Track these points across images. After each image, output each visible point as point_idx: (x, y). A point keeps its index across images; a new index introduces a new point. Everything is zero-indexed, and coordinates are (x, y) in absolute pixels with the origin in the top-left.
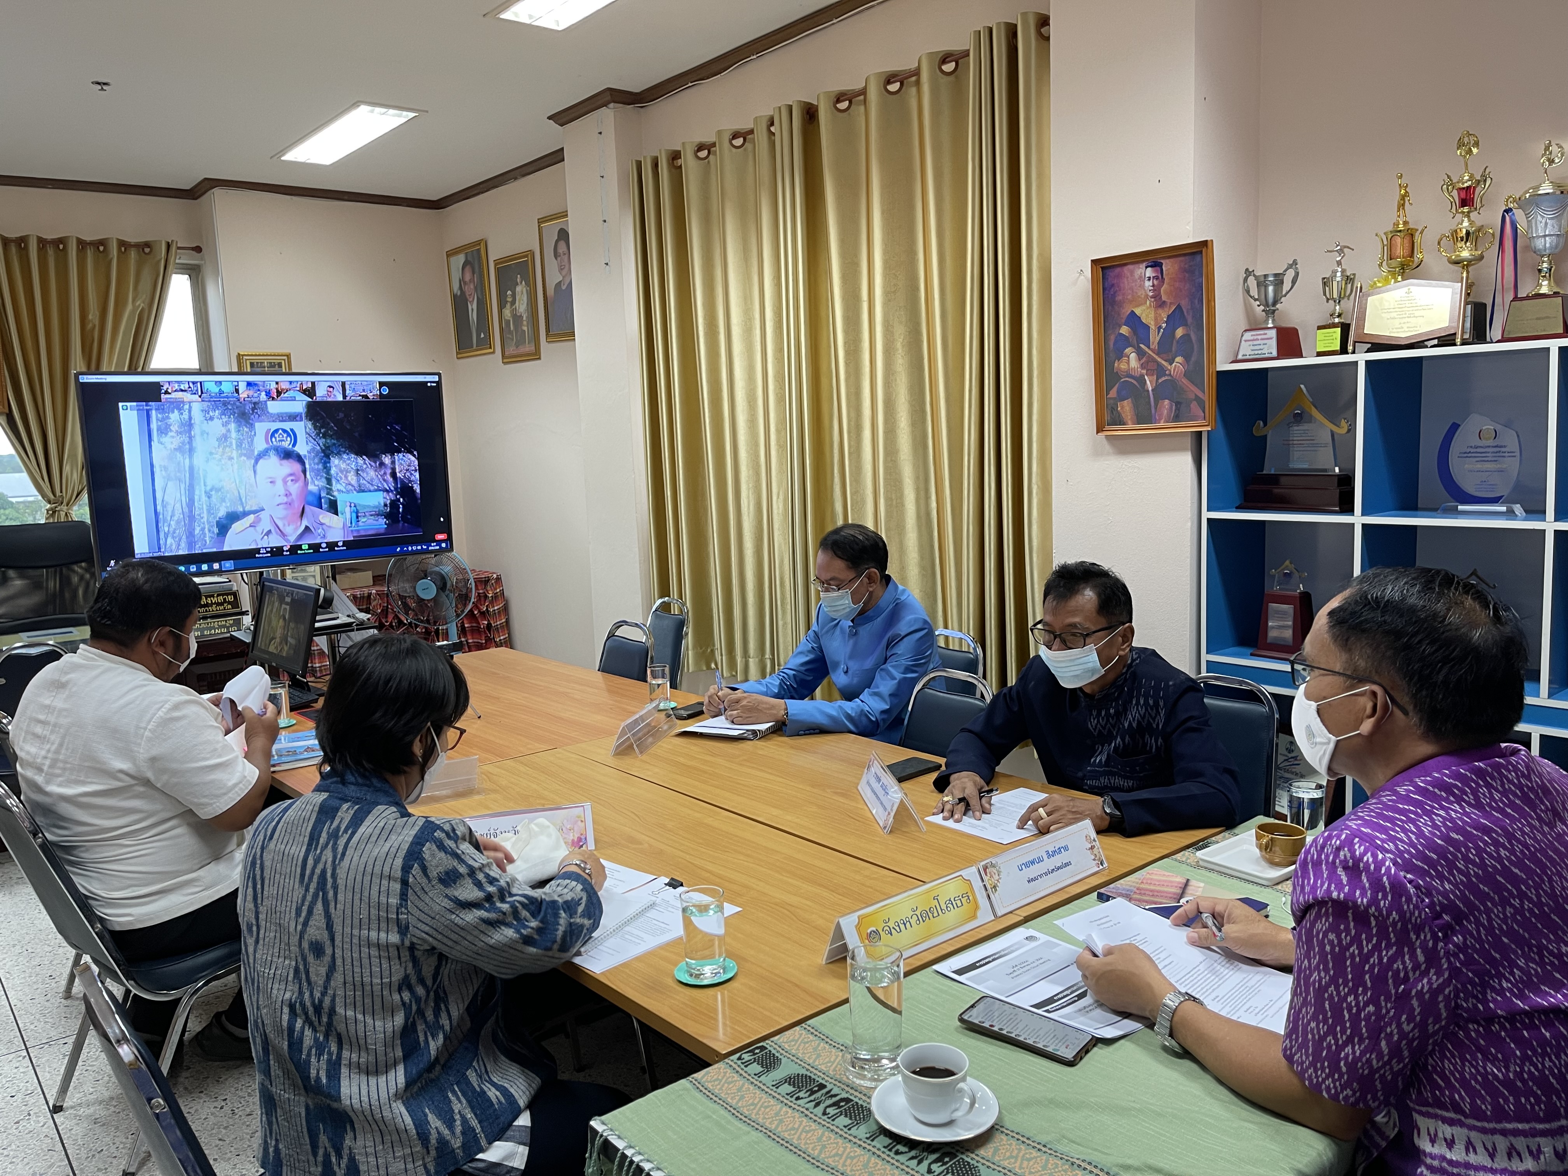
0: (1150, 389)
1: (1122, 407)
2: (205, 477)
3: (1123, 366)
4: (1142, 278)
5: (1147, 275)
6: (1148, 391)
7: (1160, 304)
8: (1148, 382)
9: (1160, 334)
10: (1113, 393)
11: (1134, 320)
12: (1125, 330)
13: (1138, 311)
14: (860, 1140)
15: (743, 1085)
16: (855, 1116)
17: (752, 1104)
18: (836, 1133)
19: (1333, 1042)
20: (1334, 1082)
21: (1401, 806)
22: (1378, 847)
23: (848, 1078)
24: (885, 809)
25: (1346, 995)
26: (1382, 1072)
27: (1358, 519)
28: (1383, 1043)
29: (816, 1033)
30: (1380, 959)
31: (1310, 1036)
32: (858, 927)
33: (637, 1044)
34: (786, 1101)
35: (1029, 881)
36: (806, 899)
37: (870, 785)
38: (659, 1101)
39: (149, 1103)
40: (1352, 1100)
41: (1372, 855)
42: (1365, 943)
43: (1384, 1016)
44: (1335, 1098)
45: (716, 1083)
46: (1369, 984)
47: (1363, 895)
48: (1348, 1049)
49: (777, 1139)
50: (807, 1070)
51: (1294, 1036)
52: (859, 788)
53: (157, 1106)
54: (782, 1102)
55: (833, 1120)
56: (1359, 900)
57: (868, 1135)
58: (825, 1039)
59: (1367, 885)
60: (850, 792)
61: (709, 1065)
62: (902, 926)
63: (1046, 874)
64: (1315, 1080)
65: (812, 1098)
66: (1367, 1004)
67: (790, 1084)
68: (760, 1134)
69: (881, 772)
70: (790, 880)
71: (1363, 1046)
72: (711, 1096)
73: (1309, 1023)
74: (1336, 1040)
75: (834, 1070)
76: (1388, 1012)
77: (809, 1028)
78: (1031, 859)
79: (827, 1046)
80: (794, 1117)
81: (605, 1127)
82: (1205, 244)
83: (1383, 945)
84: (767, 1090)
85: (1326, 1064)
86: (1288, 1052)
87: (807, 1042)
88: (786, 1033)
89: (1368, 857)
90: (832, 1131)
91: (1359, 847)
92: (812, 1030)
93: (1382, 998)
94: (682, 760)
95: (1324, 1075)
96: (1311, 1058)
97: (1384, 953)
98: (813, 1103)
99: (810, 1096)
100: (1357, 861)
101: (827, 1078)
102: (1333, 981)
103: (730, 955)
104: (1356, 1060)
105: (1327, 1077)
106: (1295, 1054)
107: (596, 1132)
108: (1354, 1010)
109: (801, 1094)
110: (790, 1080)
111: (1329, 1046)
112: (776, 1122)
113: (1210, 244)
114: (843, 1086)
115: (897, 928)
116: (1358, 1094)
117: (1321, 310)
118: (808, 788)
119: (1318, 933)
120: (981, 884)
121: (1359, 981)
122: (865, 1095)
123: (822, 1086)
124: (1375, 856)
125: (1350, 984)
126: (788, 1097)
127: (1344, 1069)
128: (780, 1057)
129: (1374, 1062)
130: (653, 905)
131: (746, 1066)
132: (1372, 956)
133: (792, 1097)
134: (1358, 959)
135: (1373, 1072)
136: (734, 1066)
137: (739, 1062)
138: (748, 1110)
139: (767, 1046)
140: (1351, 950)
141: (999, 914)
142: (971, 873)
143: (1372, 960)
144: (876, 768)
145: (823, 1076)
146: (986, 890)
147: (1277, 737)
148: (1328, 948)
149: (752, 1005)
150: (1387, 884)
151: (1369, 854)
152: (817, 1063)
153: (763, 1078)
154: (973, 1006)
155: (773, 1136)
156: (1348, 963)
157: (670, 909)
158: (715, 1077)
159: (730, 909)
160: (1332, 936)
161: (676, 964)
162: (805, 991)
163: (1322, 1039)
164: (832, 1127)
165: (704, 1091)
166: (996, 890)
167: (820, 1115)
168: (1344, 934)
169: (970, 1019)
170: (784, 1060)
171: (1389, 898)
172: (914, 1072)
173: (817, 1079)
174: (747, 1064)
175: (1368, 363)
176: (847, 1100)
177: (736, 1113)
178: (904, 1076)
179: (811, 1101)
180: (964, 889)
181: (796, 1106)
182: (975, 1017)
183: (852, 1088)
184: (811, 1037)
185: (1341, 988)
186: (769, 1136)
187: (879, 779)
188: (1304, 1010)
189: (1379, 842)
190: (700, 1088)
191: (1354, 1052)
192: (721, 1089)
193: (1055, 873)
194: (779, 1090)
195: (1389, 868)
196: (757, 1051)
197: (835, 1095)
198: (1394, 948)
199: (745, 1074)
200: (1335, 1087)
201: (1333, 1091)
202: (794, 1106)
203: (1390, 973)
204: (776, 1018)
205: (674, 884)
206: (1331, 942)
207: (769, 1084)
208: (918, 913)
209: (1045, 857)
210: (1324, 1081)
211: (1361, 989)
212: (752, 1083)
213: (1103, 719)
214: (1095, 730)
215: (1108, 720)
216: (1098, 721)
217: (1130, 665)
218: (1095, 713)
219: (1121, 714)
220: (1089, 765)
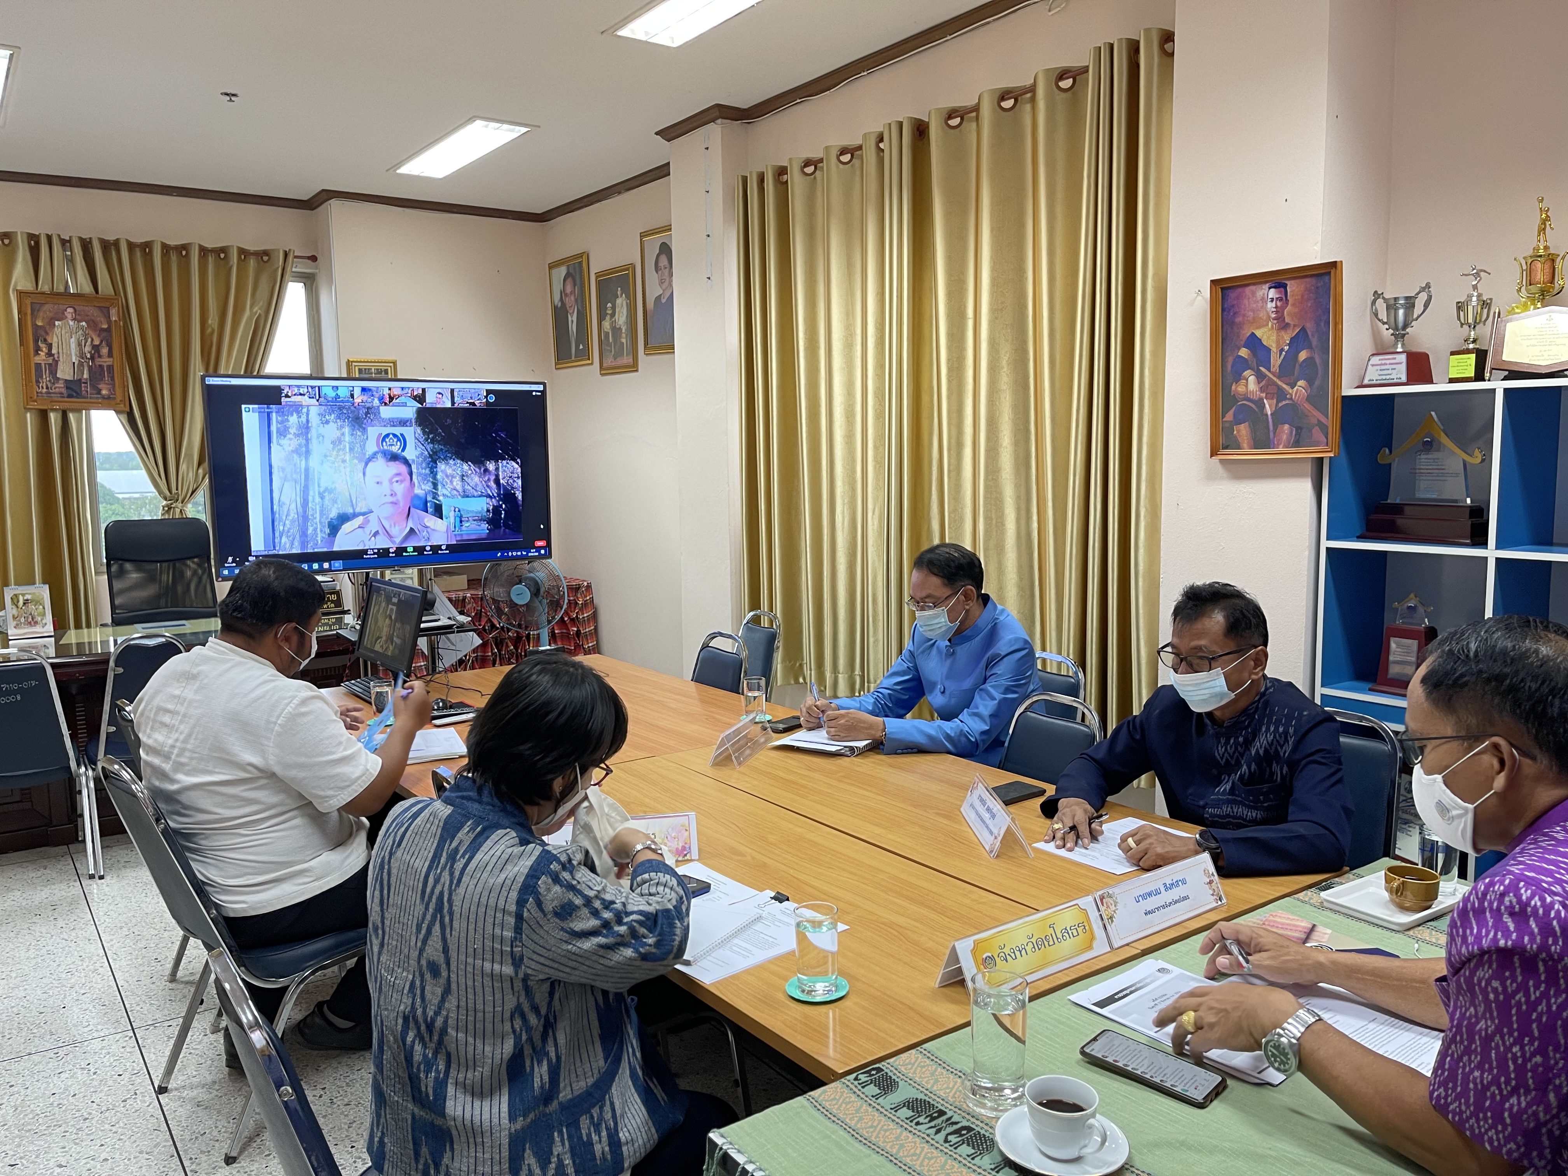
0: (1269, 413)
1: (1238, 431)
2: (320, 478)
3: (1241, 389)
4: (1264, 300)
6: (1267, 415)
7: (1282, 325)
8: (1267, 406)
9: (1282, 357)
10: (1229, 416)
11: (1254, 343)
12: (1244, 352)
13: (1259, 333)
14: (984, 1170)
15: (861, 1106)
16: (978, 1146)
17: (872, 1127)
18: (960, 1162)
19: (1497, 1092)
20: (1497, 1133)
22: (1545, 890)
23: (968, 1106)
24: (991, 833)
25: (1512, 1045)
26: (1549, 1126)
27: (1491, 553)
28: (1552, 1096)
29: (932, 1057)
30: (1549, 1006)
31: (1471, 1086)
32: (974, 952)
33: (730, 1056)
34: (905, 1126)
35: (1146, 914)
36: (915, 920)
37: (974, 808)
38: (778, 1117)
39: (278, 1091)
40: (1515, 1155)
41: (1540, 899)
42: (1532, 990)
43: (1552, 1069)
44: (1497, 1150)
45: (834, 1102)
46: (1536, 1033)
47: (1532, 940)
48: (1514, 1100)
49: (900, 1164)
50: (926, 1095)
51: (1451, 1085)
52: (962, 810)
53: (285, 1095)
54: (902, 1126)
55: (956, 1148)
56: (1529, 946)
57: (993, 1166)
58: (942, 1064)
59: (1536, 930)
60: (953, 814)
61: (823, 1084)
62: (1018, 953)
63: (1163, 907)
64: (1477, 1131)
65: (932, 1124)
66: (1533, 1055)
67: (908, 1108)
68: (882, 1158)
69: (986, 796)
70: (896, 900)
71: (1529, 1098)
72: (829, 1115)
73: (1472, 1071)
74: (1501, 1091)
75: (954, 1097)
76: (1557, 1063)
77: (925, 1052)
78: (1148, 890)
79: (944, 1072)
80: (915, 1143)
81: (725, 1141)
82: (1334, 264)
83: (1552, 993)
84: (885, 1113)
85: (1489, 1114)
86: (1443, 1101)
87: (924, 1066)
88: (902, 1055)
89: (1536, 901)
90: (955, 1159)
91: (1526, 891)
92: (929, 1055)
93: (1551, 1048)
94: (781, 774)
95: (1486, 1126)
96: (1472, 1108)
97: (1553, 1000)
98: (934, 1130)
99: (930, 1121)
100: (1526, 905)
101: (946, 1105)
103: (842, 973)
104: (1522, 1112)
105: (1490, 1129)
106: (1451, 1103)
107: (716, 1145)
108: (1520, 1061)
109: (921, 1120)
110: (909, 1104)
111: (1493, 1095)
112: (897, 1147)
113: (1339, 265)
114: (963, 1114)
115: (1013, 955)
116: (1522, 1149)
117: (1457, 334)
118: (909, 808)
119: (1480, 981)
120: (1097, 914)
121: (1525, 1031)
122: (987, 1124)
123: (942, 1113)
124: (1542, 899)
125: (1516, 1034)
126: (908, 1122)
127: (1508, 1121)
128: (897, 1080)
129: (1541, 1115)
130: (759, 918)
131: (863, 1087)
132: (1540, 1004)
133: (911, 1121)
134: (1524, 1007)
135: (1539, 1125)
136: (851, 1086)
137: (856, 1083)
138: (867, 1132)
139: (884, 1068)
140: (1517, 998)
141: (1116, 946)
142: (1087, 902)
143: (1540, 1008)
144: (981, 790)
145: (942, 1102)
146: (1102, 919)
147: (1400, 777)
148: (1492, 996)
149: (866, 1026)
150: (1557, 928)
151: (1537, 898)
152: (935, 1088)
153: (880, 1100)
154: (1095, 1039)
155: (895, 1161)
156: (1514, 1011)
157: (776, 923)
158: (832, 1096)
159: (841, 927)
160: (1495, 984)
161: (786, 979)
162: (919, 1014)
163: (1486, 1088)
164: (955, 1156)
165: (822, 1109)
166: (1112, 921)
167: (942, 1142)
168: (1509, 982)
169: (1092, 1053)
170: (901, 1083)
171: (1560, 943)
172: (1041, 1104)
173: (936, 1105)
174: (864, 1085)
175: (1506, 390)
176: (969, 1129)
177: (854, 1134)
178: (1030, 1107)
179: (932, 1127)
180: (1081, 918)
181: (916, 1132)
182: (1096, 1050)
183: (973, 1117)
184: (928, 1062)
185: (1506, 1037)
186: (891, 1161)
187: (983, 802)
189: (1544, 885)
190: (817, 1106)
191: (1519, 1103)
192: (838, 1109)
193: (1172, 906)
194: (898, 1114)
195: (1558, 911)
196: (873, 1072)
197: (956, 1123)
199: (862, 1096)
200: (1498, 1140)
201: (1496, 1144)
202: (914, 1131)
203: (1559, 1022)
204: (892, 1040)
205: (780, 898)
206: (1495, 990)
207: (888, 1107)
208: (1034, 940)
209: (1163, 889)
210: (1487, 1131)
211: (1527, 1039)
212: (870, 1105)
213: (1231, 747)
214: (1222, 758)
215: (1236, 748)
216: (1226, 749)
217: (1263, 694)
218: (1223, 741)
219: (1248, 743)
220: (1213, 794)
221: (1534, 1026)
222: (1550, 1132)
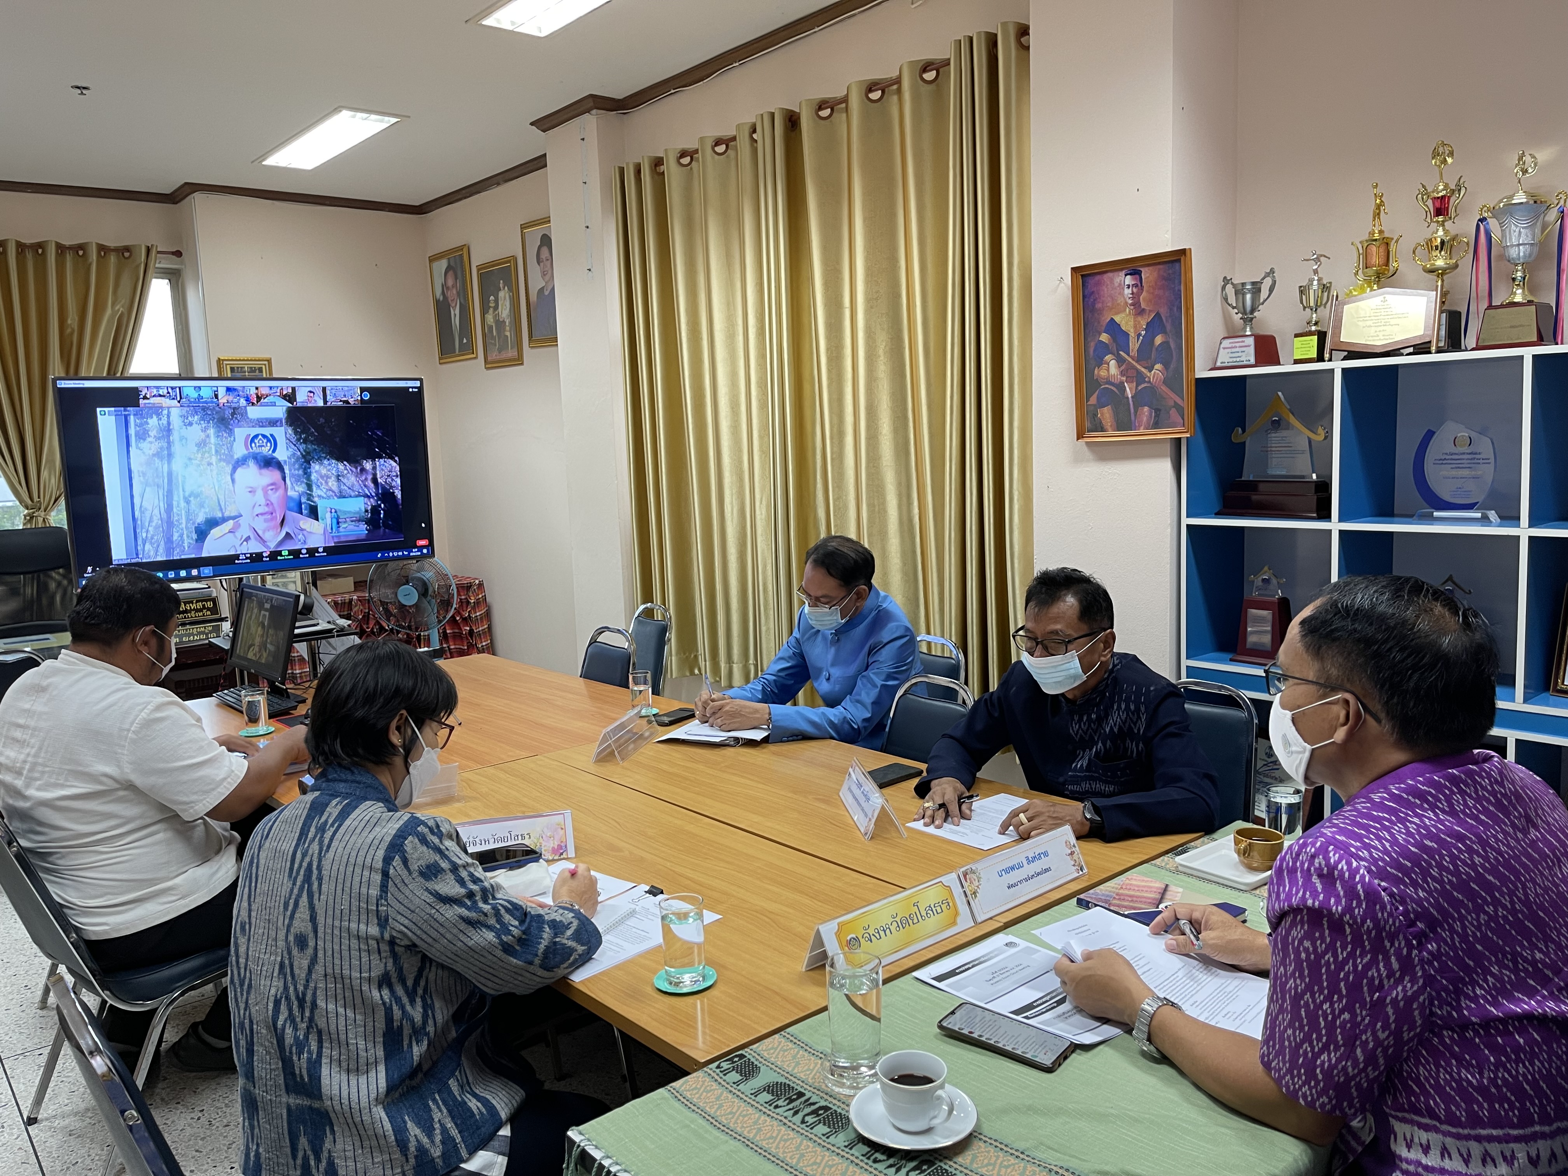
0: (1130, 396)
1: (1102, 414)
2: (184, 483)
3: (1103, 373)
4: (1121, 286)
5: (1127, 283)
6: (1128, 398)
7: (1139, 311)
8: (1128, 389)
9: (1140, 341)
10: (1093, 400)
11: (1113, 328)
12: (1104, 337)
13: (1117, 319)
14: (838, 1148)
15: (722, 1093)
16: (834, 1124)
17: (731, 1113)
18: (815, 1142)
19: (1309, 1049)
20: (1310, 1089)
21: (1375, 813)
22: (1353, 855)
23: (827, 1086)
24: (866, 815)
25: (1322, 1003)
26: (1358, 1079)
27: (1335, 526)
28: (1359, 1051)
29: (796, 1041)
30: (1355, 966)
31: (1287, 1043)
32: (838, 934)
33: (618, 1052)
34: (764, 1110)
35: (1009, 888)
36: (787, 906)
37: (851, 792)
38: (637, 1110)
39: (123, 1116)
40: (1328, 1107)
41: (1346, 863)
42: (1339, 950)
43: (1360, 1024)
44: (1311, 1105)
45: (695, 1092)
46: (1344, 992)
47: (1338, 903)
48: (1325, 1057)
49: (756, 1148)
50: (786, 1078)
51: (1271, 1043)
52: (841, 794)
53: (130, 1118)
54: (760, 1111)
55: (812, 1129)
56: (1334, 908)
57: (846, 1144)
58: (805, 1047)
59: (1342, 893)
60: (831, 798)
61: (686, 1074)
62: (882, 933)
63: (1026, 880)
64: (1292, 1087)
65: (791, 1106)
66: (1342, 1012)
67: (768, 1093)
68: (738, 1144)
69: (862, 779)
70: (770, 887)
71: (1338, 1054)
72: (689, 1104)
73: (1285, 1030)
74: (1313, 1048)
75: (813, 1078)
76: (1363, 1019)
77: (788, 1036)
78: (1010, 865)
79: (806, 1054)
80: (772, 1126)
81: (583, 1138)
82: (1183, 252)
83: (1358, 953)
84: (745, 1098)
85: (1303, 1071)
86: (1266, 1059)
87: (787, 1050)
88: (765, 1041)
89: (1343, 865)
90: (810, 1139)
91: (1334, 855)
92: (792, 1038)
93: (1357, 1005)
94: (664, 767)
95: (1300, 1082)
96: (1287, 1065)
97: (1359, 960)
98: (792, 1112)
99: (788, 1104)
100: (1332, 868)
101: (805, 1086)
102: (1309, 988)
103: (710, 963)
104: (1332, 1067)
105: (1304, 1084)
106: (1273, 1061)
107: (573, 1142)
108: (1330, 1017)
109: (780, 1103)
110: (769, 1088)
111: (1306, 1052)
112: (754, 1131)
113: (1188, 253)
114: (822, 1094)
115: (877, 935)
116: (1334, 1102)
117: (1299, 318)
118: (790, 795)
119: (1293, 941)
120: (961, 891)
121: (1334, 989)
122: (843, 1103)
123: (801, 1095)
124: (1349, 864)
125: (1326, 992)
126: (767, 1105)
127: (1320, 1077)
128: (759, 1065)
129: (1350, 1069)
130: (632, 913)
131: (725, 1075)
132: (1348, 963)
133: (770, 1105)
134: (1333, 967)
136: (713, 1074)
137: (718, 1071)
138: (726, 1119)
139: (746, 1054)
140: (1326, 958)
141: (979, 920)
142: (951, 879)
143: (1347, 968)
144: (856, 775)
145: (801, 1084)
146: (966, 896)
147: (1256, 742)
148: (1303, 955)
149: (731, 1013)
150: (1361, 892)
151: (1344, 862)
152: (796, 1071)
153: (741, 1087)
154: (953, 1013)
155: (751, 1145)
156: (1323, 970)
157: (650, 917)
158: (694, 1086)
159: (710, 917)
160: (1307, 944)
161: (655, 972)
162: (785, 999)
163: (1299, 1046)
164: (810, 1136)
165: (682, 1100)
166: (976, 896)
167: (798, 1123)
168: (1319, 942)
169: (949, 1026)
170: (763, 1068)
171: (1364, 906)
172: (893, 1080)
173: (796, 1087)
174: (725, 1072)
175: (1345, 371)
176: (826, 1108)
177: (713, 1121)
178: (882, 1083)
179: (790, 1109)
180: (945, 895)
181: (774, 1115)
182: (954, 1024)
183: (831, 1096)
184: (791, 1045)
185: (1317, 995)
186: (747, 1145)
187: (860, 786)
188: (1280, 1017)
189: (1353, 850)
190: (678, 1097)
191: (1330, 1060)
192: (699, 1098)
193: (1034, 879)
194: (757, 1099)
195: (1363, 876)
196: (736, 1059)
197: (814, 1104)
198: (1369, 956)
199: (723, 1083)
200: (1312, 1095)
201: (1309, 1099)
202: (772, 1114)
203: (1365, 981)
204: (755, 1026)
205: (654, 891)
206: (1306, 950)
207: (748, 1093)
208: (898, 919)
209: (1025, 862)
210: (1300, 1088)
211: (1336, 996)
212: (731, 1091)
213: (1085, 724)
214: (1076, 735)
215: (1089, 725)
216: (1080, 726)
217: (1112, 671)
218: (1076, 718)
219: (1102, 719)
220: (1070, 770)
221: (1342, 984)
222: (1358, 1085)
